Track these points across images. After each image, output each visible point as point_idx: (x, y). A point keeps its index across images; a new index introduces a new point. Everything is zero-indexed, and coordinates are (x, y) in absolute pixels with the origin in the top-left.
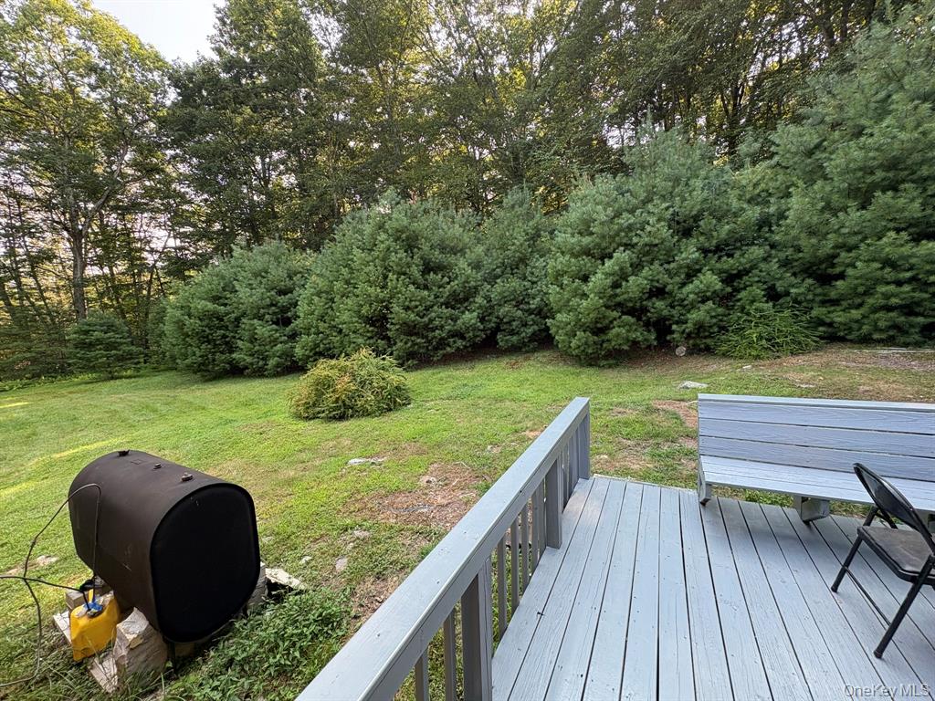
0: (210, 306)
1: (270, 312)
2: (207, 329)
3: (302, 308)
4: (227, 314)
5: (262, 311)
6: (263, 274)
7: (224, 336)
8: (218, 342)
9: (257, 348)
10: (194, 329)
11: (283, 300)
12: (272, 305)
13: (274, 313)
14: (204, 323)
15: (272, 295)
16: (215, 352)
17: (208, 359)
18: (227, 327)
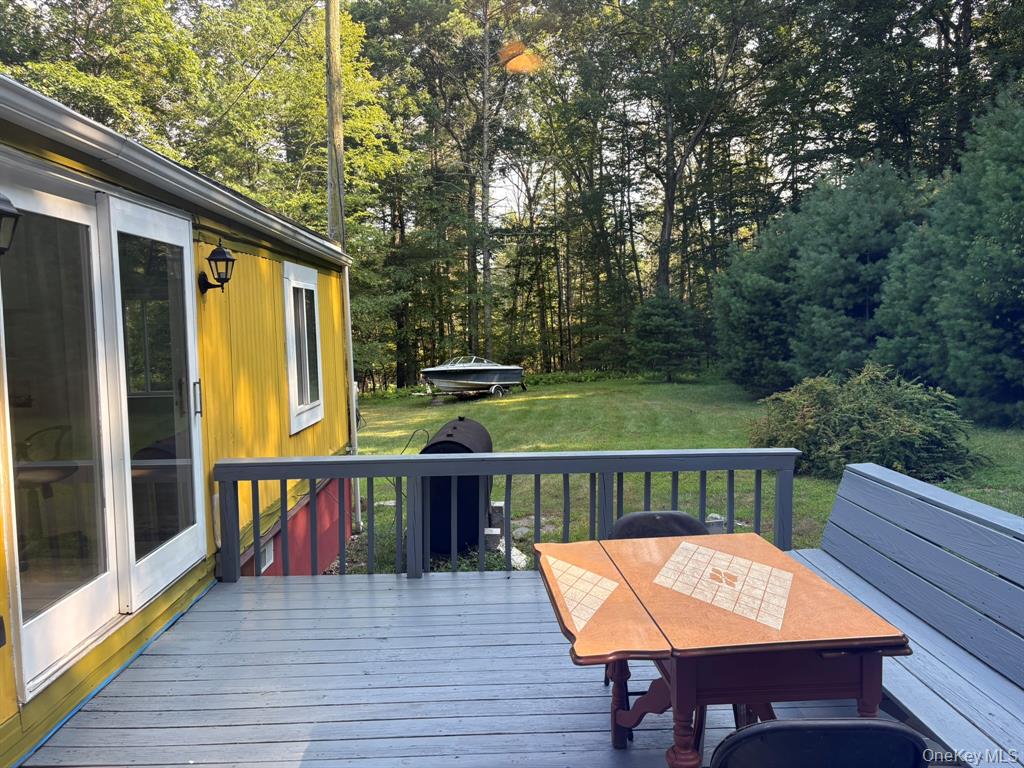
0: (764, 281)
1: (844, 292)
2: (756, 319)
3: (890, 287)
4: (786, 295)
5: (830, 290)
6: (841, 226)
7: (779, 331)
8: (770, 340)
9: (816, 354)
10: (740, 318)
11: (867, 271)
12: (848, 280)
13: (850, 296)
14: (756, 308)
15: (851, 264)
16: (765, 356)
17: (753, 365)
18: (785, 316)
